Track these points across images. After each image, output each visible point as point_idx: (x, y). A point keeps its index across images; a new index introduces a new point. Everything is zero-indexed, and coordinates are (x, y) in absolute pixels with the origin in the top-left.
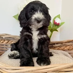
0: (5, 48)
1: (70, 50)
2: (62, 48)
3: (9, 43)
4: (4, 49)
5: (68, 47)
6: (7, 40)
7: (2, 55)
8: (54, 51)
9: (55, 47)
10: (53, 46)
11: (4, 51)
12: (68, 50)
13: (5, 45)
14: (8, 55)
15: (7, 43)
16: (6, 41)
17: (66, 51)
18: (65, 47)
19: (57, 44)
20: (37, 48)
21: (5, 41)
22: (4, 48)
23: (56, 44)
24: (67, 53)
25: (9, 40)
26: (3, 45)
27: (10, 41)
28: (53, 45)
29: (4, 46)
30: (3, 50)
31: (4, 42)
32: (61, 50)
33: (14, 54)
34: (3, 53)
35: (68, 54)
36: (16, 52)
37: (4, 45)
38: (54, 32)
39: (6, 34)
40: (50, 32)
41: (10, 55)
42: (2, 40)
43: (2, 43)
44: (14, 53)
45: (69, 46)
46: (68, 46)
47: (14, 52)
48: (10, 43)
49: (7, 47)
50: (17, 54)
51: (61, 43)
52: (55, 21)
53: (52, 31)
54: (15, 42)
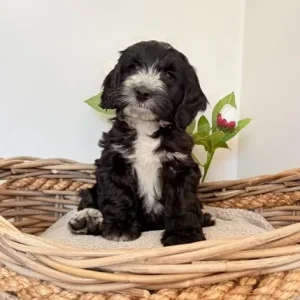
0: (59, 204)
1: (270, 207)
2: (245, 202)
3: (71, 188)
4: (56, 208)
5: (263, 199)
6: (64, 179)
7: (48, 227)
8: (219, 212)
9: (221, 201)
10: (215, 197)
11: (56, 214)
12: (264, 206)
13: (60, 195)
14: (69, 223)
15: (64, 189)
16: (63, 184)
17: (257, 211)
18: (253, 197)
19: (228, 188)
20: (159, 194)
21: (57, 183)
22: (57, 206)
23: (224, 190)
24: (259, 215)
25: (71, 181)
26: (53, 196)
27: (74, 184)
28: (217, 194)
29: (57, 199)
30: (52, 213)
31: (56, 186)
32: (241, 208)
33: (88, 219)
34: (54, 222)
35: (263, 221)
36: (92, 211)
37: (57, 197)
38: (219, 151)
39: (61, 160)
40: (207, 152)
41: (73, 222)
42: (48, 179)
43: (49, 188)
44: (87, 216)
45: (265, 196)
46: (264, 194)
47: (87, 213)
48: (75, 190)
49: (65, 201)
50: (95, 218)
51: (242, 185)
52: (220, 115)
53: (210, 147)
54: (90, 186)
